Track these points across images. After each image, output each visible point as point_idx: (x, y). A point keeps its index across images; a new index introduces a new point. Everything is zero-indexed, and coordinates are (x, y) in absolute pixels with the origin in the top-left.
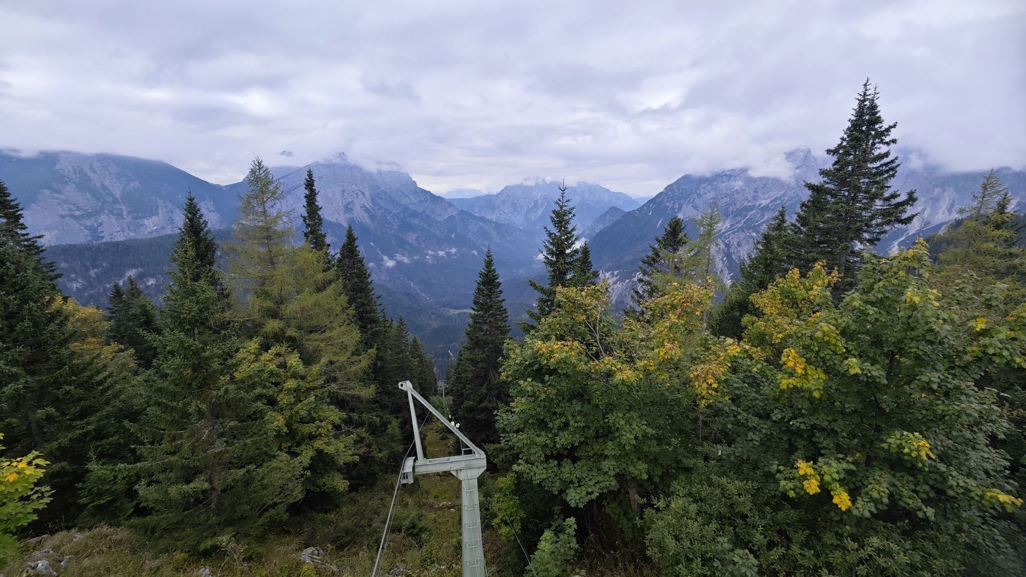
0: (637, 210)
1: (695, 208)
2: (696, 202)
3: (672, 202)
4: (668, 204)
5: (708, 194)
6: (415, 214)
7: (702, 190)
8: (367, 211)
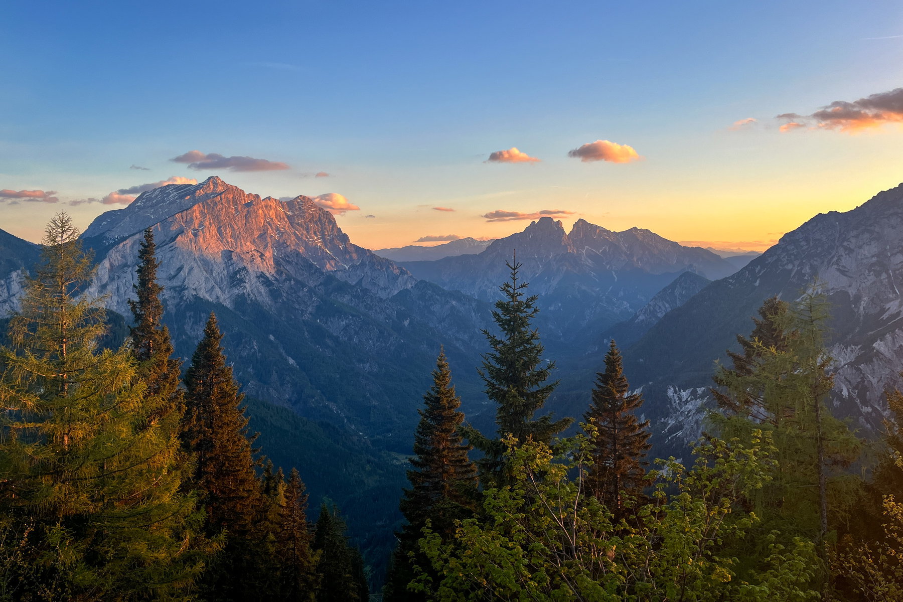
0: (732, 277)
1: (843, 272)
2: (843, 262)
3: (797, 263)
4: (790, 267)
5: (867, 248)
6: (342, 288)
7: (853, 240)
8: (266, 282)
